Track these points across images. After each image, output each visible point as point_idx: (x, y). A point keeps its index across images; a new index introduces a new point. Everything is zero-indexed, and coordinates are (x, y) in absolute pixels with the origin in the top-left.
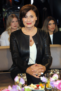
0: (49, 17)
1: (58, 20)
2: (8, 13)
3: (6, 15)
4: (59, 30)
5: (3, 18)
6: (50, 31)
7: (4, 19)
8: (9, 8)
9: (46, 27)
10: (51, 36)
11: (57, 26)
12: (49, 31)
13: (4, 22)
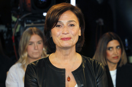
0: (107, 34)
1: (126, 41)
2: (23, 25)
3: (17, 30)
4: (128, 60)
5: (12, 35)
6: (110, 62)
7: (13, 37)
8: (24, 16)
9: (102, 53)
10: (113, 74)
11: (124, 53)
12: (109, 64)
13: (14, 44)
